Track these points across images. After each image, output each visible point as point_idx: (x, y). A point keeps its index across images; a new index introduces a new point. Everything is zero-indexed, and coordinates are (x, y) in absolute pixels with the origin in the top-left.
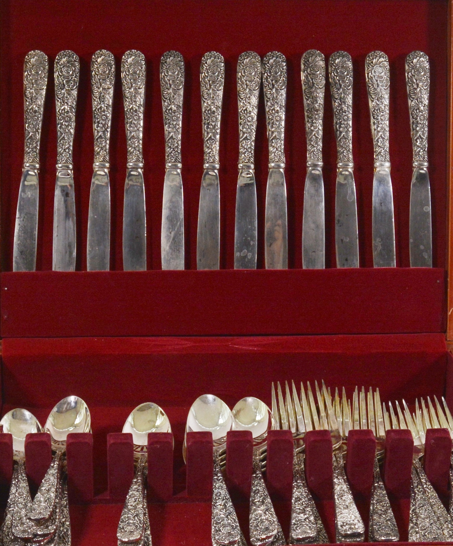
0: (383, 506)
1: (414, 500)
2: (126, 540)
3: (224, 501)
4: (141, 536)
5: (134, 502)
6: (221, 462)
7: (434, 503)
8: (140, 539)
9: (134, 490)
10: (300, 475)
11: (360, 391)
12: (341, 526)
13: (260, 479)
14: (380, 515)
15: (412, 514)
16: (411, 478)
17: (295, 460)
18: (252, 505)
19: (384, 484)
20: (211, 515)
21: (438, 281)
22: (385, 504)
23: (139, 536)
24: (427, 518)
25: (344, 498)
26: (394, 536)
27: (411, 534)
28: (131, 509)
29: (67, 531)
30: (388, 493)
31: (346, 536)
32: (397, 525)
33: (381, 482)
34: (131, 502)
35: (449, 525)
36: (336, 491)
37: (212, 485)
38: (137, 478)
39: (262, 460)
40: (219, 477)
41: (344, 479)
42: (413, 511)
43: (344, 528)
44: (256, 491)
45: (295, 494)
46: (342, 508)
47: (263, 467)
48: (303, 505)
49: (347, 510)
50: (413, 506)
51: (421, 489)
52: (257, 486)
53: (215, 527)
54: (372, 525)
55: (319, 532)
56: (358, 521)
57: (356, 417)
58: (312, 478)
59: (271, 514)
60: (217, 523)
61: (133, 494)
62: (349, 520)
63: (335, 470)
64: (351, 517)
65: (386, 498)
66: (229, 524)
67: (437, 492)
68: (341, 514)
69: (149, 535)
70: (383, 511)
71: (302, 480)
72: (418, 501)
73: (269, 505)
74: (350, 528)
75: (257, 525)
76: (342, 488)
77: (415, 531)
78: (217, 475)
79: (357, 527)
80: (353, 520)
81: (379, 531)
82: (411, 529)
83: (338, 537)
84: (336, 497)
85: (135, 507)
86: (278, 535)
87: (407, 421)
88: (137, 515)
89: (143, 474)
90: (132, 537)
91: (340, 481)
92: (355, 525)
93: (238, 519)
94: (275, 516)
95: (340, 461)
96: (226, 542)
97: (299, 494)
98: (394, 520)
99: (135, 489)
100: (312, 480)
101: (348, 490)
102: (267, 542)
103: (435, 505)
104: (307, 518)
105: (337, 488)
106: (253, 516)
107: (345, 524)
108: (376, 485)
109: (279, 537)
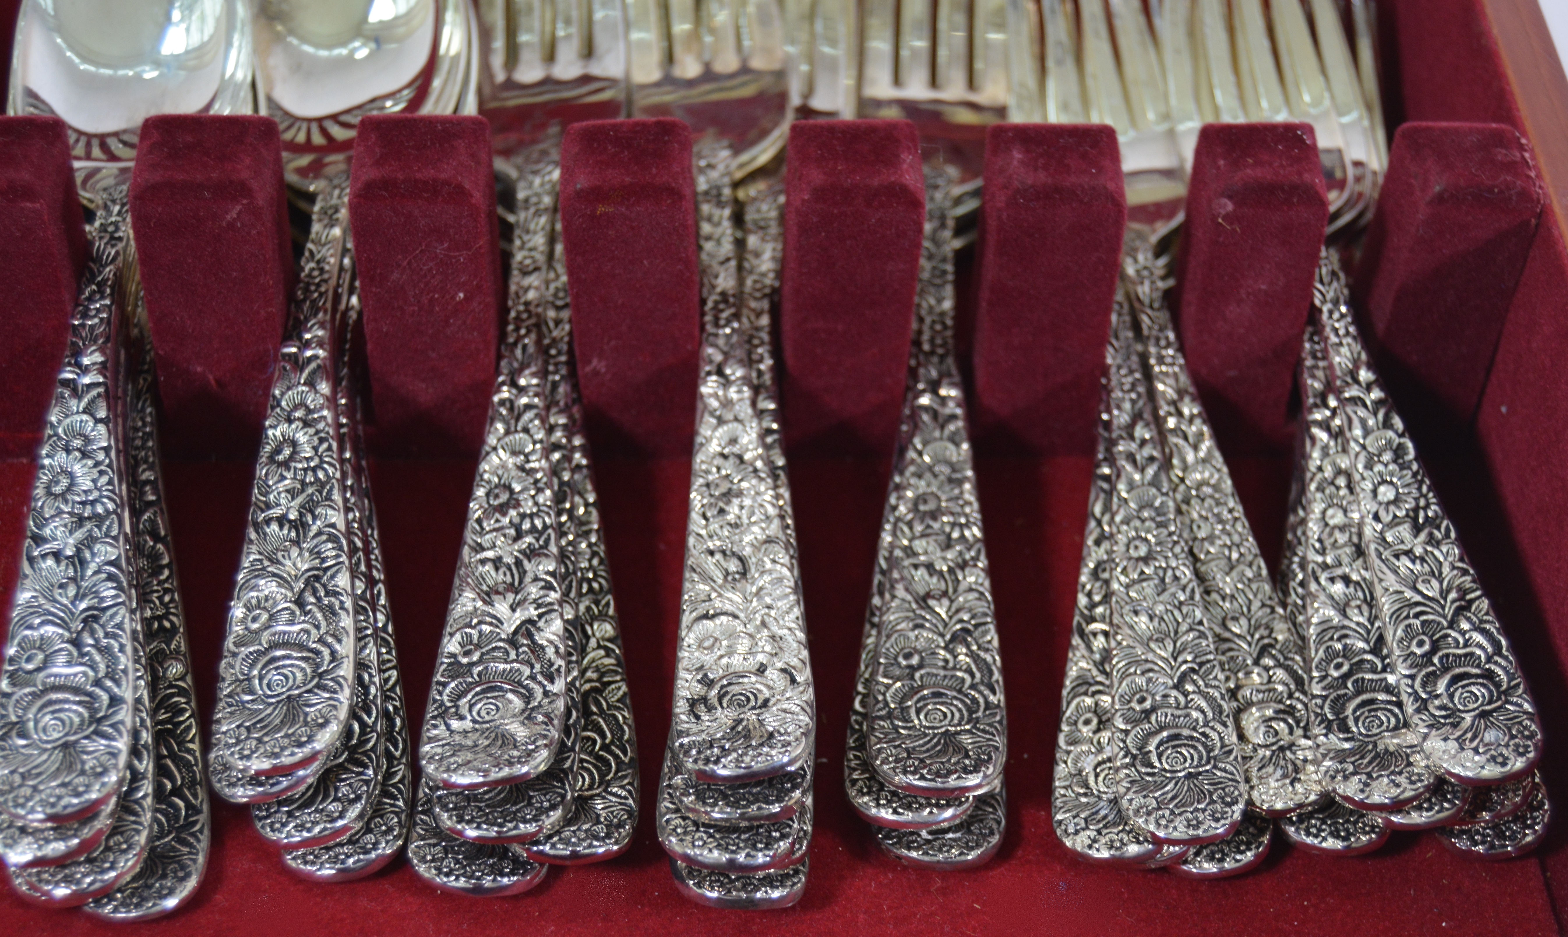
0: (948, 544)
7: (1206, 534)
10: (542, 335)
12: (693, 703)
13: (314, 379)
14: (923, 600)
15: (1089, 595)
16: (1105, 370)
19: (966, 399)
22: (953, 525)
25: (733, 508)
26: (979, 765)
27: (1072, 721)
30: (979, 461)
33: (953, 385)
35: (1280, 674)
36: (700, 461)
37: (41, 420)
40: (86, 370)
41: (754, 383)
42: (1095, 574)
43: (706, 723)
44: (278, 450)
45: (494, 459)
46: (717, 577)
48: (518, 535)
50: (1097, 541)
51: (1147, 451)
58: (596, 364)
59: (331, 612)
62: (741, 662)
63: (716, 324)
64: (753, 641)
65: (967, 486)
66: (78, 687)
68: (706, 616)
70: (940, 576)
71: (546, 369)
72: (1125, 518)
74: (736, 731)
75: (248, 668)
76: (733, 441)
77: (1096, 710)
78: (78, 358)
80: (761, 670)
81: (903, 719)
84: (696, 499)
86: (363, 725)
87: (1118, 23)
91: (733, 393)
92: (765, 704)
94: (347, 620)
95: (757, 255)
97: (511, 461)
98: (992, 636)
100: (596, 373)
101: (768, 452)
104: (528, 628)
105: (711, 441)
107: (714, 692)
108: (925, 400)
109: (362, 742)
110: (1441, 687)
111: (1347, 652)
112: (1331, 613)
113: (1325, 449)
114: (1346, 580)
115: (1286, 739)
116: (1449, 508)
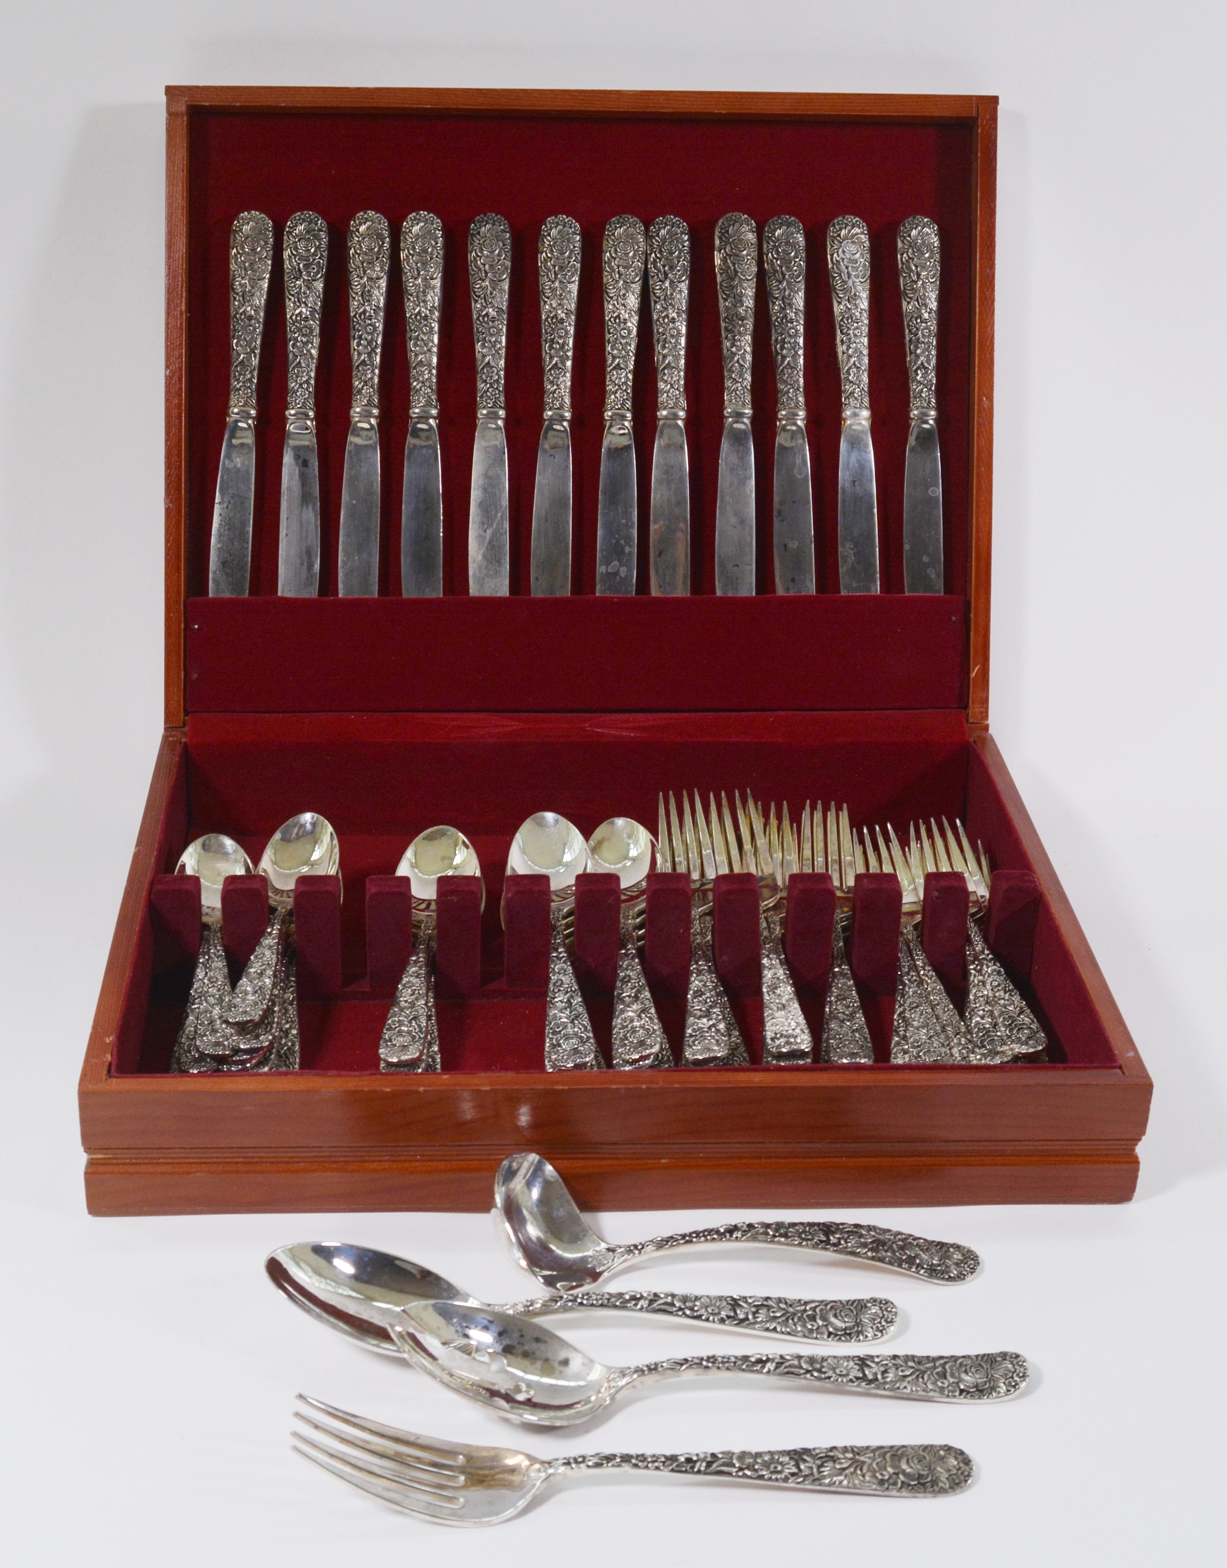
0: (849, 1007)
1: (903, 996)
2: (395, 1060)
3: (568, 995)
4: (421, 1054)
5: (411, 995)
6: (565, 930)
7: (936, 1002)
8: (419, 1059)
9: (411, 976)
10: (704, 952)
11: (813, 808)
12: (772, 1039)
13: (633, 959)
14: (843, 1021)
15: (898, 1021)
16: (898, 959)
17: (696, 927)
18: (617, 1003)
19: (851, 969)
20: (546, 1020)
21: (954, 618)
22: (850, 1002)
23: (418, 1054)
24: (923, 1027)
25: (778, 991)
26: (865, 1058)
27: (895, 1054)
28: (405, 1008)
29: (293, 1045)
30: (856, 984)
31: (780, 1056)
32: (871, 1038)
33: (845, 965)
34: (405, 996)
35: (963, 1039)
36: (764, 980)
37: (548, 967)
38: (417, 955)
39: (640, 927)
40: (560, 953)
41: (780, 960)
42: (899, 1015)
43: (778, 1042)
44: (624, 978)
45: (694, 985)
46: (775, 1008)
47: (640, 938)
48: (706, 1003)
49: (783, 1012)
50: (900, 1007)
51: (914, 978)
52: (627, 969)
53: (551, 1039)
54: (828, 1039)
55: (733, 1050)
56: (802, 1030)
57: (807, 853)
58: (725, 958)
59: (650, 1018)
60: (555, 1033)
61: (409, 982)
62: (786, 1028)
63: (765, 944)
64: (790, 1024)
65: (854, 992)
66: (576, 1034)
67: (943, 983)
68: (773, 1018)
69: (435, 1053)
70: (847, 1015)
71: (707, 961)
72: (909, 997)
73: (647, 1002)
74: (788, 1043)
75: (625, 1036)
76: (775, 974)
77: (903, 1049)
78: (556, 950)
79: (799, 1040)
80: (793, 1030)
81: (839, 1048)
82: (895, 1046)
83: (767, 1058)
84: (765, 990)
85: (412, 1005)
86: (662, 1054)
87: (895, 861)
88: (415, 1018)
89: (428, 948)
90: (405, 1054)
91: (773, 962)
92: (796, 1036)
93: (593, 1026)
94: (656, 1021)
95: (775, 929)
96: (569, 1066)
97: (700, 984)
98: (866, 1030)
99: (414, 973)
100: (724, 961)
101: (787, 978)
102: (642, 1067)
103: (938, 1005)
104: (714, 1025)
105: (768, 975)
106: (619, 1021)
107: (778, 1036)
108: (837, 970)
109: (662, 1058)
110: (1015, 1032)
111: (985, 1028)
112: (978, 1019)
113: (975, 976)
114: (983, 1010)
115: (965, 1055)
116: (1017, 986)
